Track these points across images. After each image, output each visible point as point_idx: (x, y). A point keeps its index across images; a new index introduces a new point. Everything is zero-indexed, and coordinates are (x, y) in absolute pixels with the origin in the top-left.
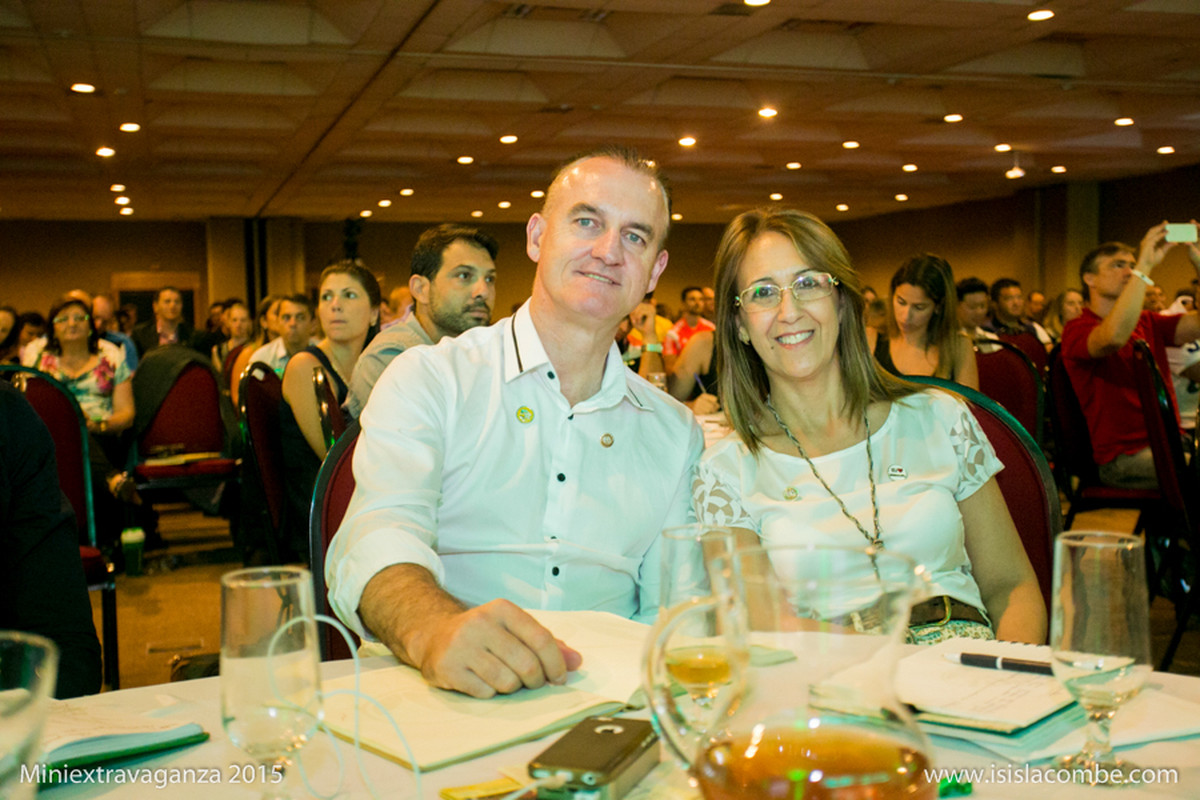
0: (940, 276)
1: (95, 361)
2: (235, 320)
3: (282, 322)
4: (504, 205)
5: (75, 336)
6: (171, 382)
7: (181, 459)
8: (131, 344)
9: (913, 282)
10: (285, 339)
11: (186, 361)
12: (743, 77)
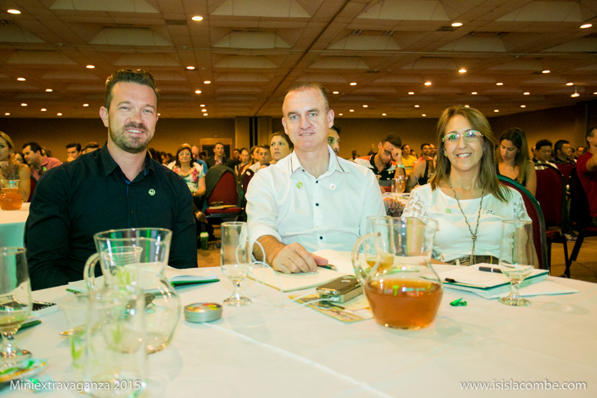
0: (520, 137)
1: (192, 170)
2: (244, 155)
3: (259, 156)
4: (352, 111)
5: (186, 161)
6: (219, 178)
7: (222, 207)
8: (205, 164)
9: (508, 139)
10: (261, 162)
11: (224, 171)
12: (451, 56)
